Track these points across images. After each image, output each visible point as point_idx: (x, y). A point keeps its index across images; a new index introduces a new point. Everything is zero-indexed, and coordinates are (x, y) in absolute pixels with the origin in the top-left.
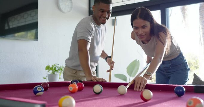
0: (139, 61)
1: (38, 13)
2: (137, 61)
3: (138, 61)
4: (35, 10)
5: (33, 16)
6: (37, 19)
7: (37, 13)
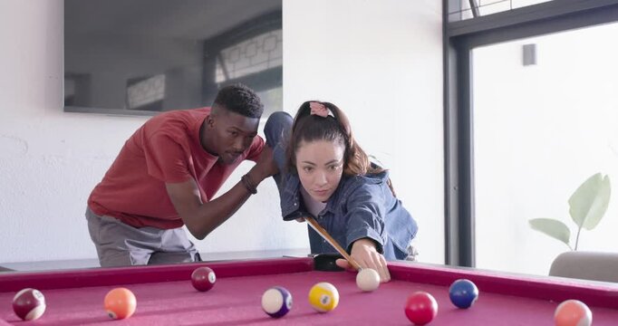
0: (610, 177)
1: (281, 41)
2: (603, 176)
3: (606, 176)
4: (274, 33)
5: (269, 51)
6: (281, 57)
7: (279, 41)
